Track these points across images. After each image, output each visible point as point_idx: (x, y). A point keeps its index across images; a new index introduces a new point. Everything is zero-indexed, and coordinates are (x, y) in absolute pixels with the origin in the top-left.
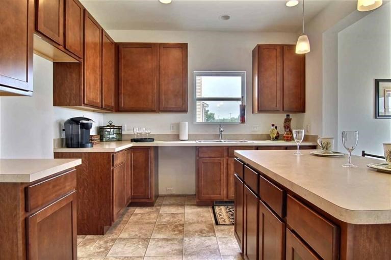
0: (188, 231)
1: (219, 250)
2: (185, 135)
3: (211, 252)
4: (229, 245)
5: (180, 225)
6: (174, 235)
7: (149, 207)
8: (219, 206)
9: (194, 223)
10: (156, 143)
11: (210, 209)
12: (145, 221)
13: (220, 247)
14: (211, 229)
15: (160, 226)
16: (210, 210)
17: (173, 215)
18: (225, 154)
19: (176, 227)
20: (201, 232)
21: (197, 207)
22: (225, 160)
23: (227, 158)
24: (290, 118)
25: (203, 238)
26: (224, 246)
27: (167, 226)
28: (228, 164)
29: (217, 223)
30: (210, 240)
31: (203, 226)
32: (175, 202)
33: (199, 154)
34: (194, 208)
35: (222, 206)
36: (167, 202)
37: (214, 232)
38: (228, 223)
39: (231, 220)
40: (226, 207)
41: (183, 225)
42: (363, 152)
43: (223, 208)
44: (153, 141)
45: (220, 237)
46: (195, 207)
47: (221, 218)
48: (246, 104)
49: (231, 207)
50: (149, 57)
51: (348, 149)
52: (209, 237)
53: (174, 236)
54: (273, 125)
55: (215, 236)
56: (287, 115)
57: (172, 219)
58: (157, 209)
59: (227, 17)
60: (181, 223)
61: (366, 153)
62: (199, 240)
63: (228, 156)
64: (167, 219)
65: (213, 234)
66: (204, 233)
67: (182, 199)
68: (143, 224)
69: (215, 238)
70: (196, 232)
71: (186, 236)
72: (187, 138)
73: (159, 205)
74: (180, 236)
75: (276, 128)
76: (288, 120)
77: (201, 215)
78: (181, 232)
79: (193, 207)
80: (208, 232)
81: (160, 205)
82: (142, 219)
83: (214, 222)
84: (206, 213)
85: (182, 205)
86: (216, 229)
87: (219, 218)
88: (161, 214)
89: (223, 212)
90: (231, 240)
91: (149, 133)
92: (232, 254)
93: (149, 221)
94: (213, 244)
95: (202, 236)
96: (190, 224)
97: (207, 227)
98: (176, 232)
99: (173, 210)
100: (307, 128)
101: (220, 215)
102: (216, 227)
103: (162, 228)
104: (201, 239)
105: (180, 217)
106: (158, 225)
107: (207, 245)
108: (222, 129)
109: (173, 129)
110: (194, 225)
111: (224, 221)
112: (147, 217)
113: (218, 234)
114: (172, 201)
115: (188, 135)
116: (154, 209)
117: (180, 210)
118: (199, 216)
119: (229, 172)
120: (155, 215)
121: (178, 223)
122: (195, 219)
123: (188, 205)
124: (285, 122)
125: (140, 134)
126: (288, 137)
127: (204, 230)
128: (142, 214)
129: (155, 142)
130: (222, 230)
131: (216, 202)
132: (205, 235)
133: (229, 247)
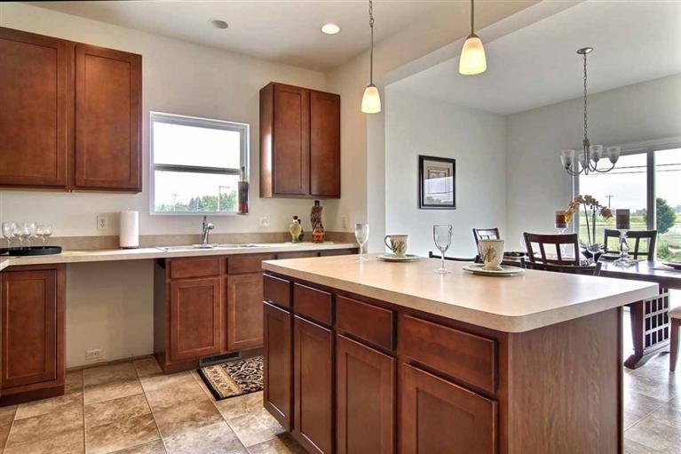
0: (165, 424)
1: (239, 441)
2: (132, 237)
3: (225, 448)
4: (253, 427)
5: (145, 417)
6: (139, 438)
7: (53, 399)
8: (210, 366)
9: (172, 407)
10: (66, 256)
11: (195, 376)
12: (53, 429)
13: (239, 435)
14: (208, 409)
15: (100, 431)
16: (196, 378)
17: (119, 402)
18: (222, 269)
19: (136, 422)
20: (193, 420)
21: (166, 377)
22: (221, 279)
23: (226, 276)
24: (321, 205)
25: (201, 429)
26: (244, 431)
27: (115, 428)
28: (226, 287)
29: (217, 397)
30: (216, 428)
31: (193, 408)
32: (111, 376)
33: (172, 272)
34: (160, 381)
35: (213, 365)
36: (93, 381)
37: (218, 413)
38: (238, 393)
39: (241, 386)
40: (224, 365)
41: (150, 416)
42: (431, 253)
43: (218, 368)
44: (60, 252)
45: (232, 419)
46: (161, 377)
47: (222, 386)
48: (248, 180)
49: (232, 364)
50: (50, 69)
51: (440, 248)
52: (212, 423)
53: (138, 442)
54: (296, 218)
55: (223, 420)
56: (316, 202)
57: (121, 410)
58: (76, 399)
59: (223, 25)
60: (144, 412)
61: (434, 254)
62: (195, 434)
63: (227, 272)
64: (108, 412)
65: (217, 417)
66: (200, 420)
67: (126, 368)
68: (51, 437)
69: (224, 423)
70: (182, 422)
71: (165, 435)
72: (136, 243)
73: (76, 390)
74: (153, 438)
75: (299, 221)
76: (316, 210)
77: (179, 389)
78: (150, 430)
79: (157, 378)
80: (207, 416)
81: (81, 389)
82: (44, 427)
83: (210, 395)
84: (189, 384)
85: (133, 379)
86: (219, 408)
87: (217, 387)
88: (88, 407)
89: (219, 375)
90: (253, 418)
91: (46, 235)
92: (264, 440)
93: (64, 428)
94: (225, 434)
95: (198, 426)
96: (165, 410)
97: (200, 408)
98: (141, 433)
99: (115, 392)
100: (344, 221)
101: (218, 382)
102: (219, 405)
103: (105, 433)
104: (198, 432)
105: (137, 403)
106: (92, 429)
107: (213, 438)
108: (210, 225)
109: (103, 225)
110: (174, 411)
111: (231, 391)
112: (55, 420)
113: (228, 415)
114: (105, 375)
115: (140, 236)
116: (67, 400)
117: (131, 390)
118: (177, 393)
119: (230, 302)
120: (75, 411)
121: (137, 415)
122: (172, 400)
123: (144, 377)
124: (313, 213)
125: (25, 237)
126: (319, 236)
127: (198, 413)
128: (38, 417)
129: (64, 254)
130: (231, 407)
131: (204, 361)
132: (201, 423)
133: (254, 430)
